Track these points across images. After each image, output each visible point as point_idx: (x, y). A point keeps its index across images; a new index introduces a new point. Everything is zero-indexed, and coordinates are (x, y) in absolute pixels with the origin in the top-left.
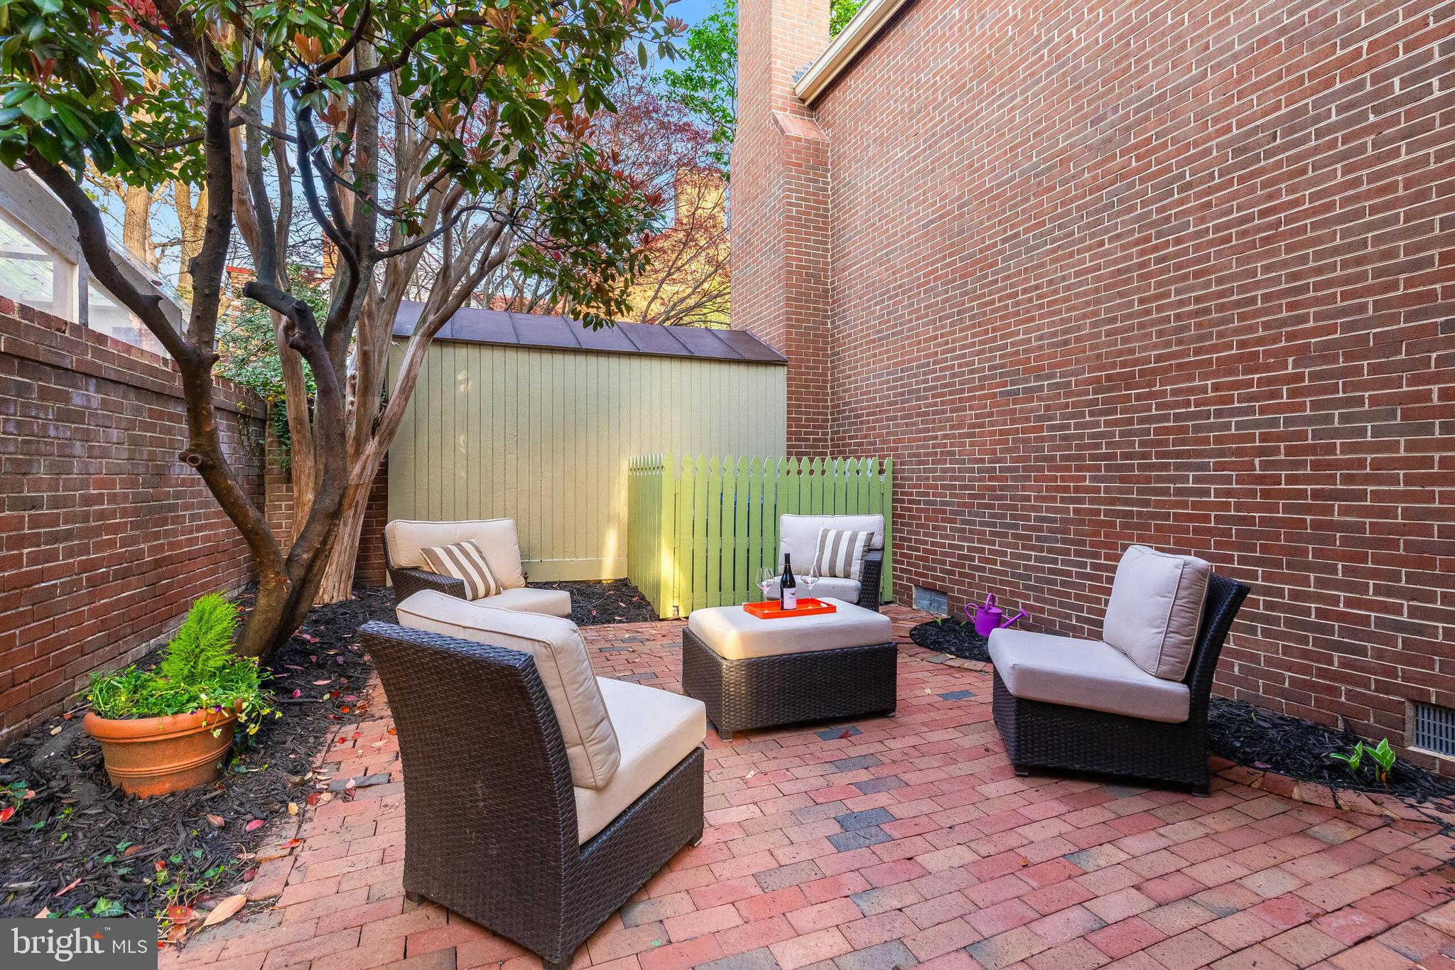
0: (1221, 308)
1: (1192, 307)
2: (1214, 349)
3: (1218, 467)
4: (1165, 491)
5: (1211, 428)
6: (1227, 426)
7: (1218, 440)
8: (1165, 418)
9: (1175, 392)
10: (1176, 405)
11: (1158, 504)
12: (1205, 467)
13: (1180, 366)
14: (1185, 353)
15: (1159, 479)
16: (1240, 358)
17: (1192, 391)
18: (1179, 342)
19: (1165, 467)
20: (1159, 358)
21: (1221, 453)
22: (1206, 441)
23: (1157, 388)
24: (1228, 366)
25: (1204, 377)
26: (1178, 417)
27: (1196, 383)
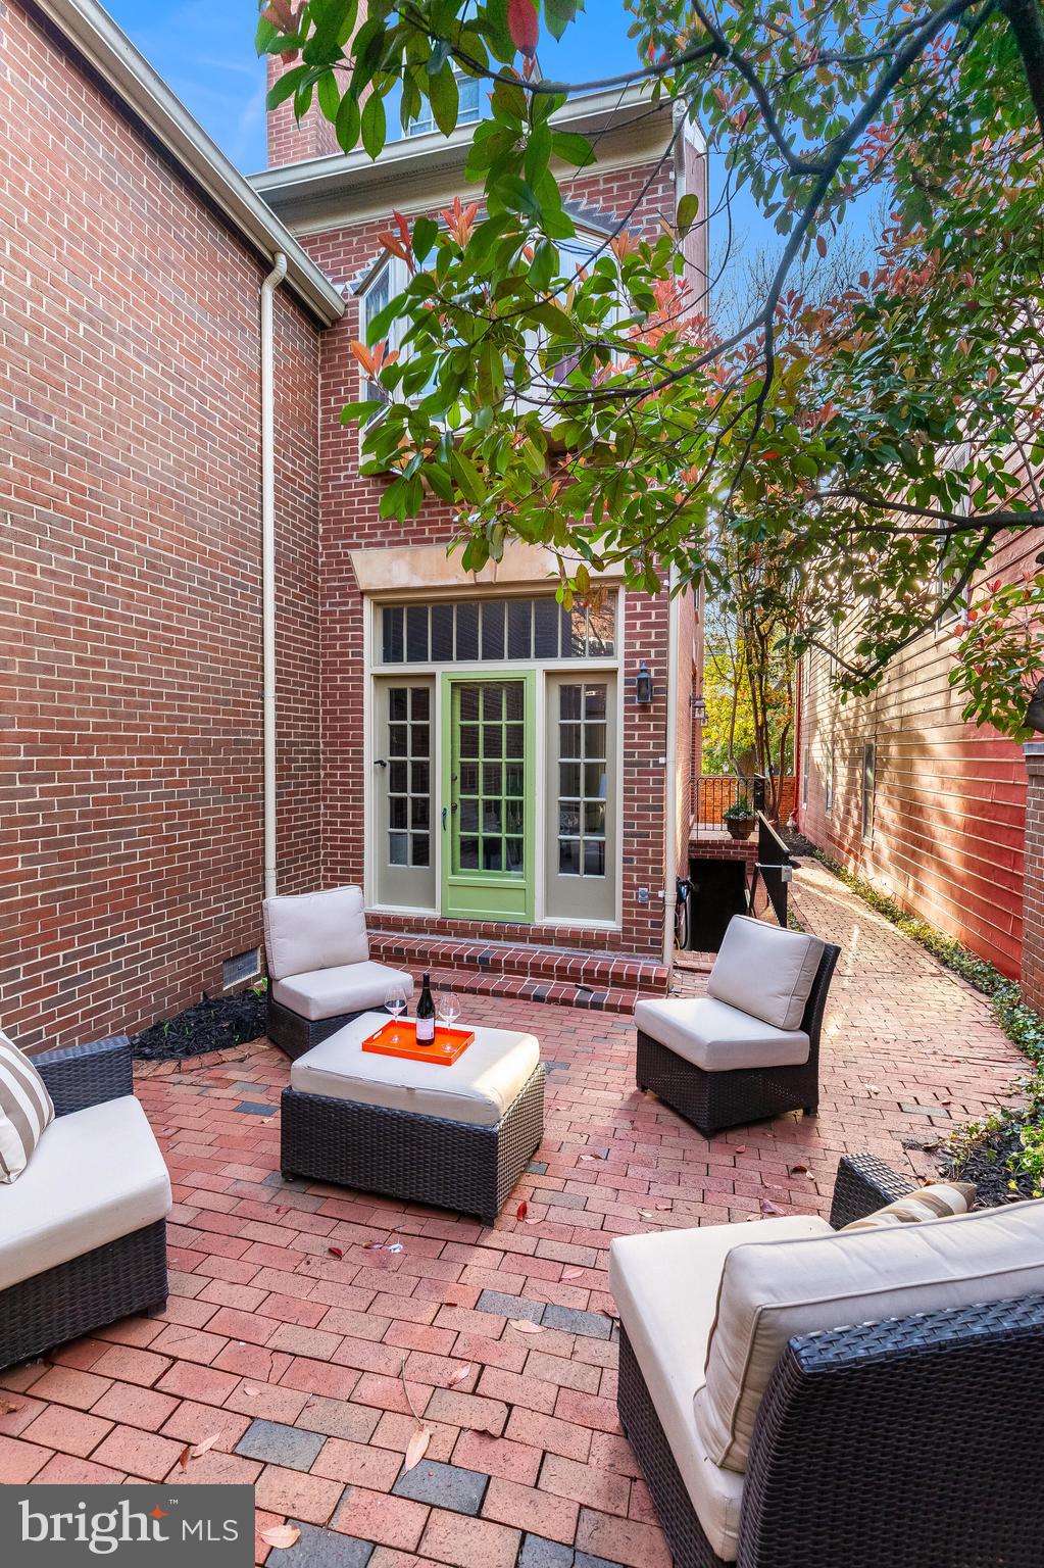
0: (143, 694)
1: (121, 685)
2: (137, 728)
3: (143, 832)
4: (101, 862)
5: (137, 798)
6: (146, 797)
7: (143, 809)
8: (102, 788)
9: (111, 763)
10: (112, 776)
11: (98, 876)
12: (131, 834)
13: (115, 739)
14: (117, 727)
15: (98, 850)
16: (153, 740)
17: (123, 763)
18: (113, 715)
19: (102, 837)
20: (97, 727)
21: (143, 820)
22: (132, 810)
23: (94, 757)
24: (148, 745)
25: (131, 752)
26: (113, 788)
27: (126, 757)
